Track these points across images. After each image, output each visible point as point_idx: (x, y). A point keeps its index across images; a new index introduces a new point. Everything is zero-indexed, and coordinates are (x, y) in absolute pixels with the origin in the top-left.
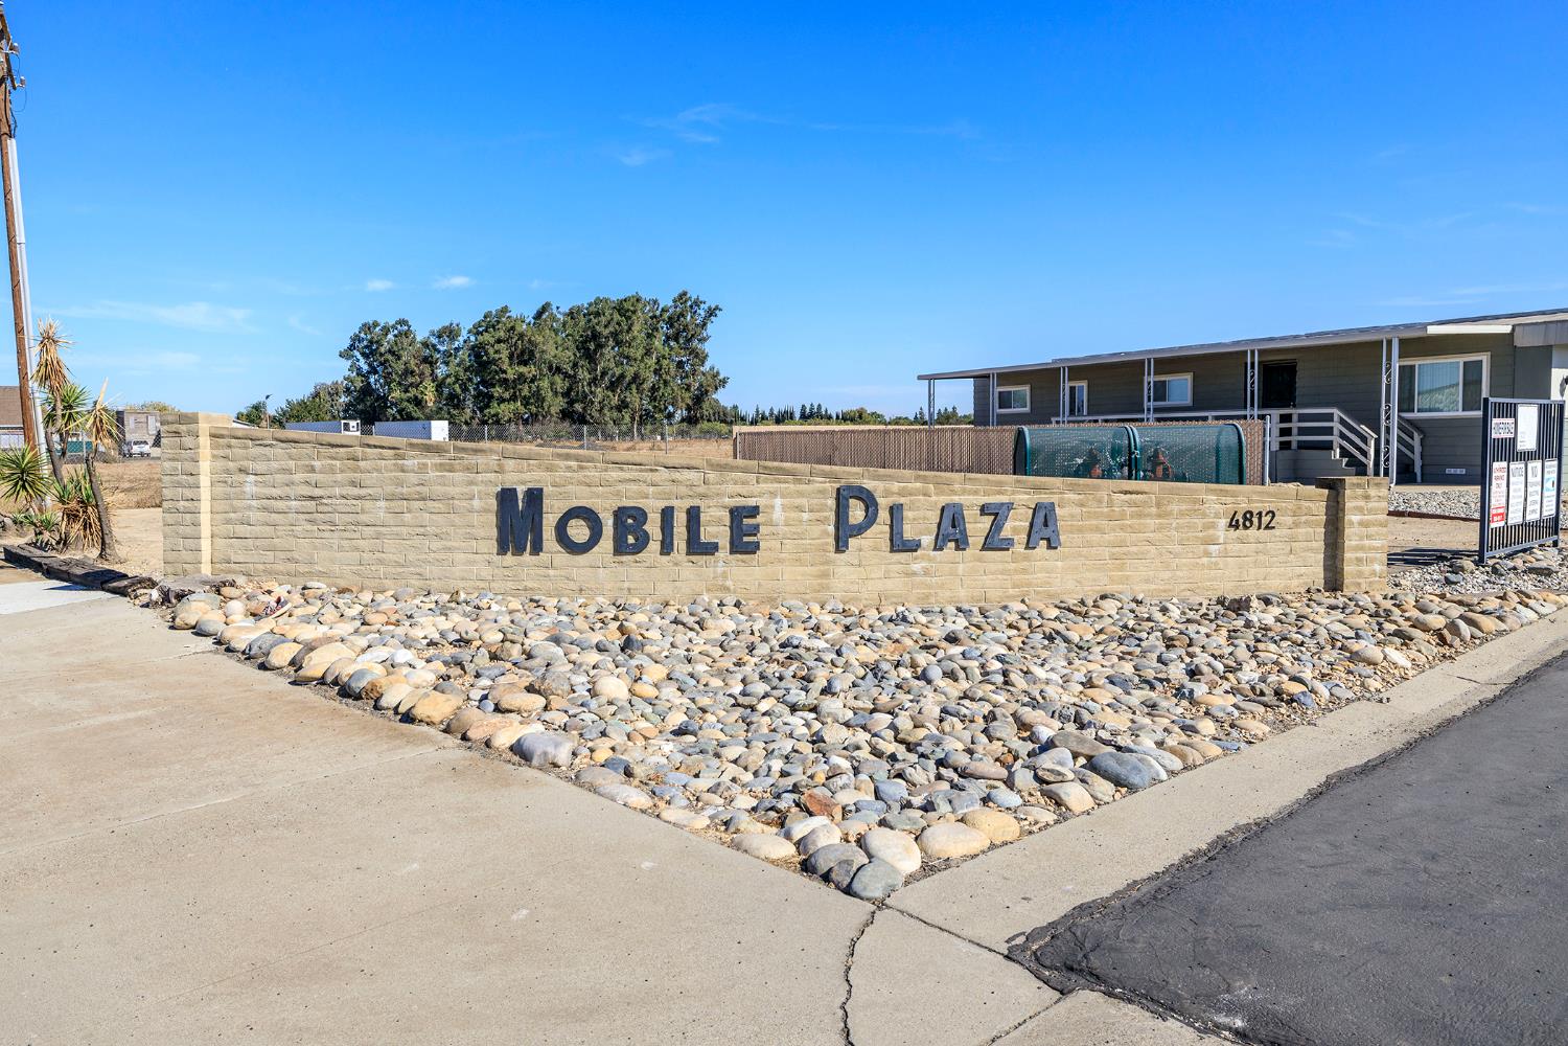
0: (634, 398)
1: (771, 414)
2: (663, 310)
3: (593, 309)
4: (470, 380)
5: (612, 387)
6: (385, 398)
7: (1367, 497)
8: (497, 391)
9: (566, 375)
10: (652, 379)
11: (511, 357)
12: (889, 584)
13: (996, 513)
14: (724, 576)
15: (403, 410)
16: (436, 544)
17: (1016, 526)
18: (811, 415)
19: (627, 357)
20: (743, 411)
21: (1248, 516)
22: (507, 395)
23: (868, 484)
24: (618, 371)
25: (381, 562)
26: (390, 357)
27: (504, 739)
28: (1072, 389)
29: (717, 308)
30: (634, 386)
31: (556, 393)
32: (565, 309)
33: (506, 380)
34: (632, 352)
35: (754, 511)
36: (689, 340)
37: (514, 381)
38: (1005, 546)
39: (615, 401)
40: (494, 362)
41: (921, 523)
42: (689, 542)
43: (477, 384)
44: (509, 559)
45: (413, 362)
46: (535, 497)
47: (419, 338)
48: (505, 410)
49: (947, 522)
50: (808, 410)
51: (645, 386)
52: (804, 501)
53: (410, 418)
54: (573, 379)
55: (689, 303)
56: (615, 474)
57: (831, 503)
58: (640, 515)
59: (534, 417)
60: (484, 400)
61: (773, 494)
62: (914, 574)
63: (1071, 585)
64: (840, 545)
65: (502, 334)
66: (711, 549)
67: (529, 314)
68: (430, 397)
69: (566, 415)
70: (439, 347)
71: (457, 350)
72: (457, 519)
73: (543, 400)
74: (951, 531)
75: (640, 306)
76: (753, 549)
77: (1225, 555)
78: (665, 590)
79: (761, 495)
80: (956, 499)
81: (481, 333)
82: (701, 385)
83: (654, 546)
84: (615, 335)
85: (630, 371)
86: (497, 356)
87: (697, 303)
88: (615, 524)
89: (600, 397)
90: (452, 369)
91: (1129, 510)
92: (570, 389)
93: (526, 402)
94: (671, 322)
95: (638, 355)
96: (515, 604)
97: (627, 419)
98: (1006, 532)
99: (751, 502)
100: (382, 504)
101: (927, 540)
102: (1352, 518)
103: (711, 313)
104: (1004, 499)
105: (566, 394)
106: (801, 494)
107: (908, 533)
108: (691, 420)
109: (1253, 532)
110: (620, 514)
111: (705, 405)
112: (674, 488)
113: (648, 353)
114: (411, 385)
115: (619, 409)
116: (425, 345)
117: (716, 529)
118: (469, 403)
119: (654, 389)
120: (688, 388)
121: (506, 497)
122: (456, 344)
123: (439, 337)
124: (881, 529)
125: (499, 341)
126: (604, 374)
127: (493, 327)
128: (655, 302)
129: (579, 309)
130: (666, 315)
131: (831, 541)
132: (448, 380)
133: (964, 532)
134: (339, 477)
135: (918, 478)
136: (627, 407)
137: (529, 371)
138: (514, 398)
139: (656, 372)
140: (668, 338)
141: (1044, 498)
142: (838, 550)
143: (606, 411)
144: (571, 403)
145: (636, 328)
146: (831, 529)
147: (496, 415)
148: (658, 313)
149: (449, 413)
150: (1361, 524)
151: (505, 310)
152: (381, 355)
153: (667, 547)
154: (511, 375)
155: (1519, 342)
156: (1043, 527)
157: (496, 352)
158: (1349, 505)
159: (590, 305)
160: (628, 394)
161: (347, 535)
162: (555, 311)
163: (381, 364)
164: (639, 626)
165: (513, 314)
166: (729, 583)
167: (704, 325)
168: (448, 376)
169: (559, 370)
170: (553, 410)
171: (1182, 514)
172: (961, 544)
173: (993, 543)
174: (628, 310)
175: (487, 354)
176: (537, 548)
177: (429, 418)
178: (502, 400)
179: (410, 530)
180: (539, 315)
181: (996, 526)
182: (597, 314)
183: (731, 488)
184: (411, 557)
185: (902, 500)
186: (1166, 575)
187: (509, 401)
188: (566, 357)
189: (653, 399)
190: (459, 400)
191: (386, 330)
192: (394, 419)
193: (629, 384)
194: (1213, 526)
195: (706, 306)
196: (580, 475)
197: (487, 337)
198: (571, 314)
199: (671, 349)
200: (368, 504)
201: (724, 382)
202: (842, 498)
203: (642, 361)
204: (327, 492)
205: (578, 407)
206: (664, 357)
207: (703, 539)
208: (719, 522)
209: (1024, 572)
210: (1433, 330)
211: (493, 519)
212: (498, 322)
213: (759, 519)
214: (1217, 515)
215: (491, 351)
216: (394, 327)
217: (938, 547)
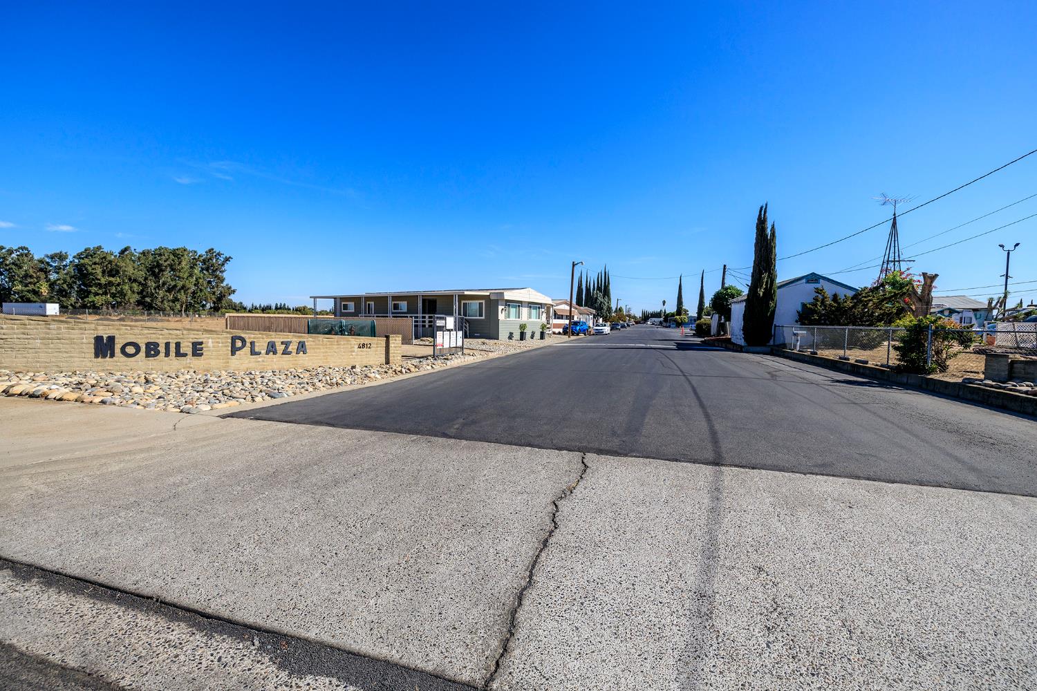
0: (182, 296)
1: (260, 306)
2: (199, 256)
3: (158, 252)
4: (75, 283)
5: (169, 290)
6: (10, 289)
7: (395, 340)
8: (94, 289)
9: (140, 283)
10: (193, 288)
11: (103, 272)
12: (251, 365)
13: (287, 344)
14: (190, 363)
15: (24, 296)
16: (65, 355)
17: (292, 348)
18: (280, 308)
19: (179, 277)
20: (245, 304)
21: (364, 345)
22: (100, 292)
23: (243, 335)
24: (173, 283)
25: (38, 362)
26: (13, 267)
27: (97, 400)
28: (369, 304)
29: (230, 257)
30: (182, 291)
31: (133, 292)
32: (140, 250)
33: (100, 284)
34: (181, 275)
35: (201, 343)
36: (214, 271)
37: (105, 284)
38: (289, 353)
39: (171, 297)
40: (92, 274)
41: (261, 346)
42: (176, 353)
43: (80, 285)
44: (100, 359)
45: (31, 270)
46: (111, 339)
47: (36, 257)
48: (99, 300)
49: (270, 346)
50: (279, 306)
51: (189, 291)
52: (220, 340)
53: (29, 301)
54: (145, 286)
55: (215, 254)
56: (146, 331)
57: (230, 341)
58: (156, 345)
59: (119, 304)
60: (83, 294)
61: (209, 338)
62: (259, 362)
63: (310, 364)
64: (233, 353)
65: (97, 260)
66: (185, 355)
67: (117, 252)
68: (44, 290)
69: (139, 303)
70: (51, 263)
71: (66, 266)
72: (75, 346)
73: (125, 295)
74: (271, 348)
75: (186, 253)
76: (201, 355)
77: (357, 355)
78: (166, 368)
79: (203, 338)
80: (273, 340)
81: (83, 259)
82: (221, 292)
83: (162, 355)
84: (171, 266)
85: (180, 284)
86: (94, 271)
87: (219, 254)
88: (146, 348)
89: (162, 295)
90: (61, 276)
91: (328, 343)
92: (142, 291)
93: (113, 296)
94: (204, 262)
95: (185, 276)
96: (102, 374)
97: (178, 306)
98: (290, 349)
99: (200, 340)
100: (39, 341)
101: (263, 352)
102: (392, 345)
103: (227, 259)
104: (289, 340)
105: (140, 293)
106: (219, 338)
107: (257, 349)
108: (216, 309)
109: (365, 349)
110: (148, 345)
111: (224, 302)
112: (170, 336)
113: (191, 275)
114: (30, 283)
115: (173, 301)
116: (41, 261)
117: (186, 348)
118: (74, 294)
119: (194, 293)
120: (214, 293)
121: (98, 339)
122: (64, 263)
123: (52, 258)
124: (247, 349)
125: (95, 264)
126: (164, 284)
127: (91, 256)
128: (195, 252)
129: (149, 252)
130: (201, 259)
131: (230, 352)
132: (59, 282)
133: (276, 350)
134: (16, 331)
135: (260, 334)
136: (178, 300)
137: (116, 280)
138: (105, 293)
139: (195, 285)
140: (202, 269)
141: (302, 340)
142: (232, 355)
143: (165, 302)
144: (143, 297)
145: (184, 263)
146: (230, 348)
147: (93, 301)
148: (197, 257)
149: (59, 299)
150: (394, 347)
151: (99, 248)
152: (6, 265)
153: (167, 354)
154: (103, 281)
155: (492, 298)
156: (302, 347)
157: (93, 269)
158: (391, 342)
159: (156, 250)
160: (178, 294)
161: (20, 352)
162: (133, 251)
163: (6, 270)
164: (153, 378)
165: (105, 250)
166: (192, 366)
167: (223, 265)
168: (58, 280)
169: (135, 281)
170: (131, 301)
171: (344, 344)
172: (275, 353)
173: (285, 353)
174: (179, 254)
175: (86, 269)
176: (112, 355)
177: (45, 301)
178: (96, 294)
179: (52, 350)
180: (123, 252)
181: (287, 348)
182: (160, 255)
183: (192, 336)
184: (53, 360)
185: (255, 340)
186: (340, 361)
187: (102, 295)
188: (141, 274)
189: (194, 297)
190: (66, 293)
191: (10, 252)
192: (17, 301)
193: (180, 290)
194: (354, 347)
195: (224, 256)
196: (131, 332)
197: (86, 261)
198: (143, 253)
199: (205, 274)
200: (31, 341)
201: (234, 291)
202: (234, 339)
203: (187, 279)
204: (10, 337)
205: (148, 300)
206: (200, 278)
207: (182, 352)
208: (188, 346)
209: (296, 360)
210: (466, 293)
211: (93, 346)
212: (95, 254)
213: (203, 346)
214: (355, 344)
215: (89, 268)
216: (16, 250)
217: (267, 353)
